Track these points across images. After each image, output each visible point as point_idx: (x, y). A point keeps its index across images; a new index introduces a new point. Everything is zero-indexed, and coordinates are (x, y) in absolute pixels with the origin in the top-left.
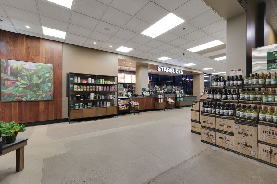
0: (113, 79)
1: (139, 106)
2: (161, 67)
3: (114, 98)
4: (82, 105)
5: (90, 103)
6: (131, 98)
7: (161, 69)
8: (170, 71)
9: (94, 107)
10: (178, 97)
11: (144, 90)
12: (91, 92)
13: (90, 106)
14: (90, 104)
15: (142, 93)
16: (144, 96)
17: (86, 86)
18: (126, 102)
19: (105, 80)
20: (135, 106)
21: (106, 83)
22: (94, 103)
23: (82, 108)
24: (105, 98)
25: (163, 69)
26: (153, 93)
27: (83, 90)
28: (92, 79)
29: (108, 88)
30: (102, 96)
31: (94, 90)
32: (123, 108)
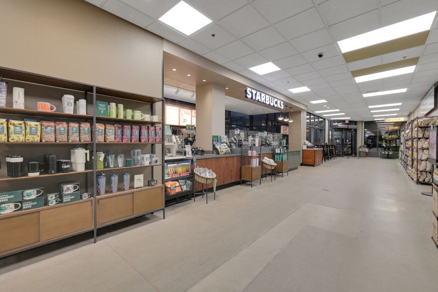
0: (149, 106)
1: (216, 180)
2: (253, 91)
3: (153, 164)
4: (33, 197)
5: (71, 186)
6: (195, 160)
7: (252, 93)
8: (265, 100)
9: (86, 196)
10: (277, 154)
11: (216, 139)
12: (75, 146)
13: (71, 195)
14: (69, 189)
15: (214, 146)
16: (218, 153)
17: (52, 124)
18: (181, 169)
19: (125, 108)
20: (207, 179)
21: (129, 118)
22: (86, 183)
23: (33, 207)
24: (126, 163)
25: (256, 94)
26: (234, 147)
27: (37, 139)
28: (76, 100)
29: (136, 132)
30: (116, 157)
31: (86, 138)
32: (176, 188)
